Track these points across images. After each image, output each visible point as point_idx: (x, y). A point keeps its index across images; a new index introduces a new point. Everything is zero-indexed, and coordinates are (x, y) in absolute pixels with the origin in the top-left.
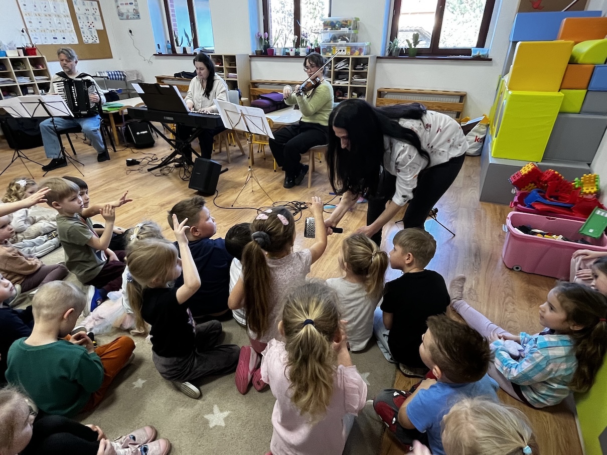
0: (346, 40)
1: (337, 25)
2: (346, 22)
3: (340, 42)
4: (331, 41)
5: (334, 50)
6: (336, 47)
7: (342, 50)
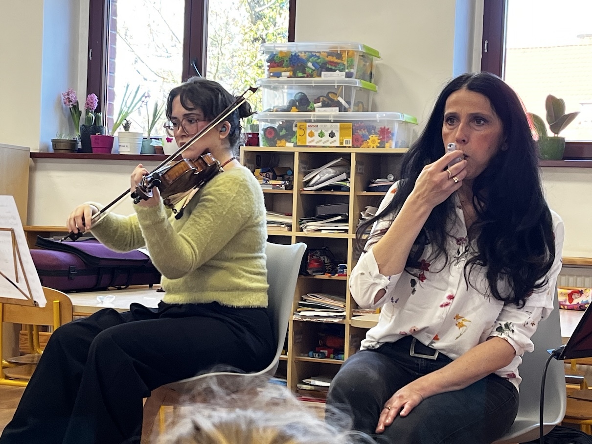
0: (338, 105)
1: (310, 65)
2: (339, 56)
3: (320, 111)
4: (294, 108)
5: (299, 132)
6: (308, 124)
7: (327, 134)
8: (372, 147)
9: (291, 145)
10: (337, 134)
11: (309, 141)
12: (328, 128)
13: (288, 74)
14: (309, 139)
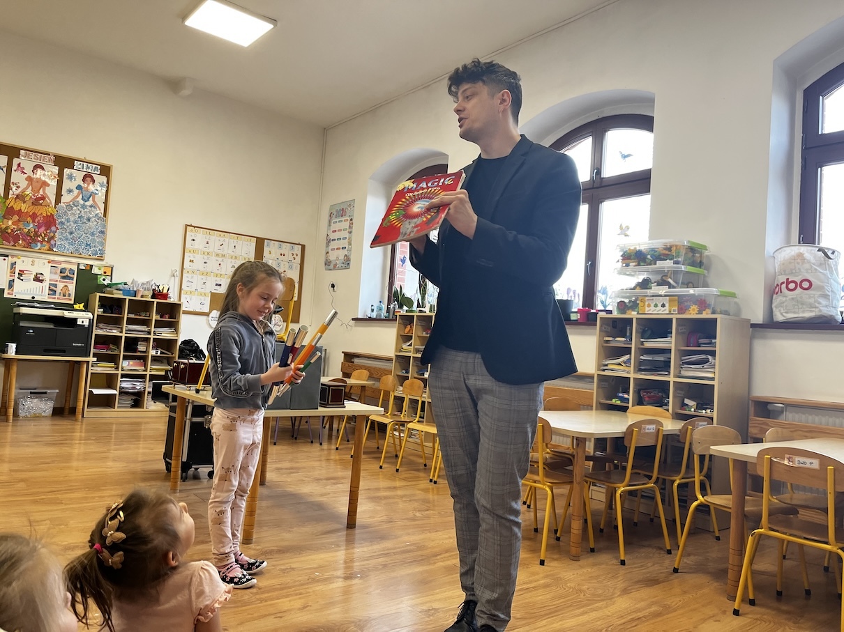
0: (668, 284)
1: (648, 257)
3: (655, 289)
4: (638, 287)
5: (641, 304)
6: (647, 298)
7: (660, 305)
8: (693, 313)
9: (635, 313)
10: (667, 305)
11: (647, 310)
12: (660, 301)
13: (634, 264)
14: (647, 309)
